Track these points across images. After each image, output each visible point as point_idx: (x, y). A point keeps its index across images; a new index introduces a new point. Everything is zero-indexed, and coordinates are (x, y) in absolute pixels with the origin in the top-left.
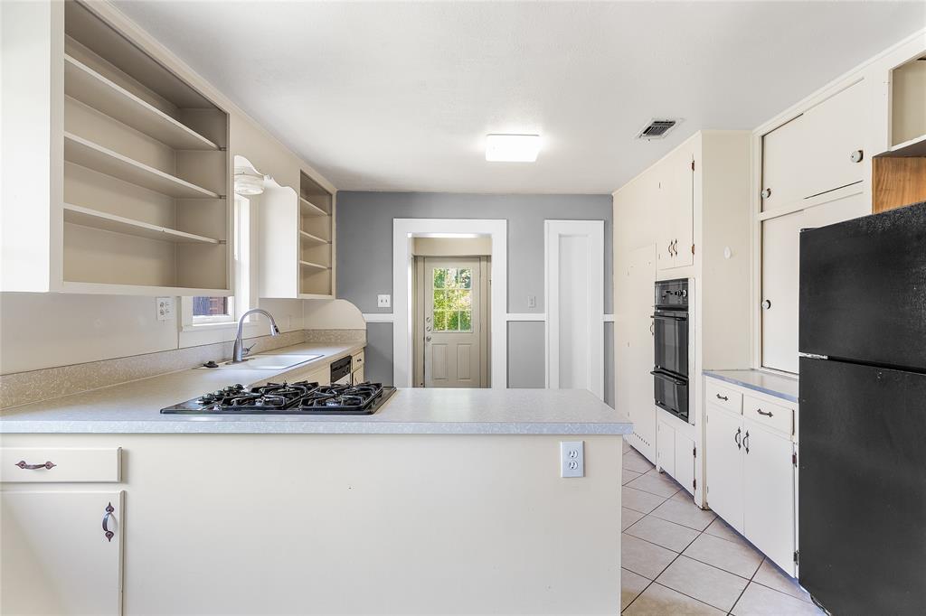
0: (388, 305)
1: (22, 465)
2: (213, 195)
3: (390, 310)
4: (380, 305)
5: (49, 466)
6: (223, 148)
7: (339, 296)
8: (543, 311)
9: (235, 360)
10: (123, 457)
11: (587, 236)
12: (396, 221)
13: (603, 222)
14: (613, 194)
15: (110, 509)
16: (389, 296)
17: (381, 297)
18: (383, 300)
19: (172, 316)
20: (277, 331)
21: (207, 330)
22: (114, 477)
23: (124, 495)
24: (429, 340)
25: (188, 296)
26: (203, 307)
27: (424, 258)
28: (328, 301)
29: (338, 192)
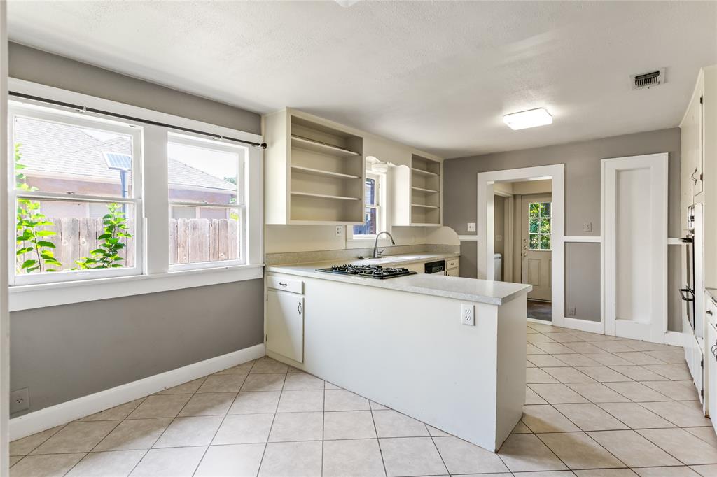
0: (474, 230)
1: (280, 283)
2: (356, 177)
3: (475, 233)
4: (469, 230)
5: (286, 285)
6: (361, 155)
7: (444, 225)
8: (599, 235)
9: (374, 257)
10: (303, 285)
11: (649, 168)
12: (479, 175)
13: (667, 153)
14: (680, 126)
15: (300, 304)
16: (474, 224)
17: (469, 225)
18: (471, 227)
19: (343, 234)
20: (393, 243)
21: (362, 241)
22: (301, 292)
23: (304, 299)
24: (525, 256)
25: (351, 226)
26: (360, 231)
27: (522, 196)
28: (438, 228)
29: (444, 161)
